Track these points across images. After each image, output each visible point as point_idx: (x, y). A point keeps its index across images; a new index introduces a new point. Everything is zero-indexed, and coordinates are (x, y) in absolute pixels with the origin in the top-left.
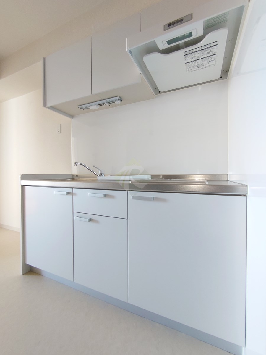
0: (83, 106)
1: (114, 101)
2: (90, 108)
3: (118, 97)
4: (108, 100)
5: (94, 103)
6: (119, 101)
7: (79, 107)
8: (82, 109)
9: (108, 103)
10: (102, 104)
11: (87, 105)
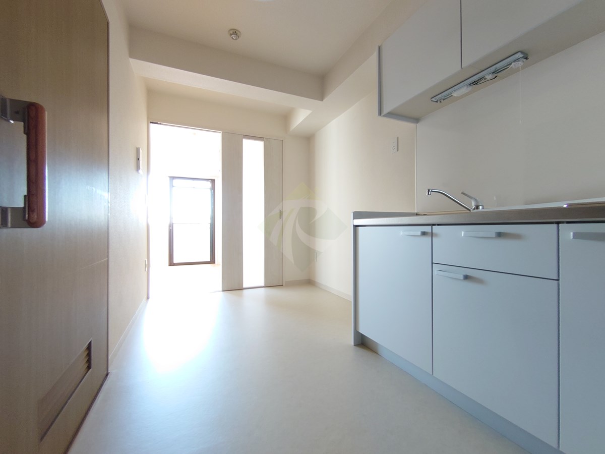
0: (440, 96)
1: (509, 65)
2: (454, 95)
3: (520, 53)
4: (493, 69)
5: (462, 83)
6: (519, 61)
7: (433, 99)
8: (437, 102)
9: (493, 73)
10: (478, 80)
11: (449, 90)
